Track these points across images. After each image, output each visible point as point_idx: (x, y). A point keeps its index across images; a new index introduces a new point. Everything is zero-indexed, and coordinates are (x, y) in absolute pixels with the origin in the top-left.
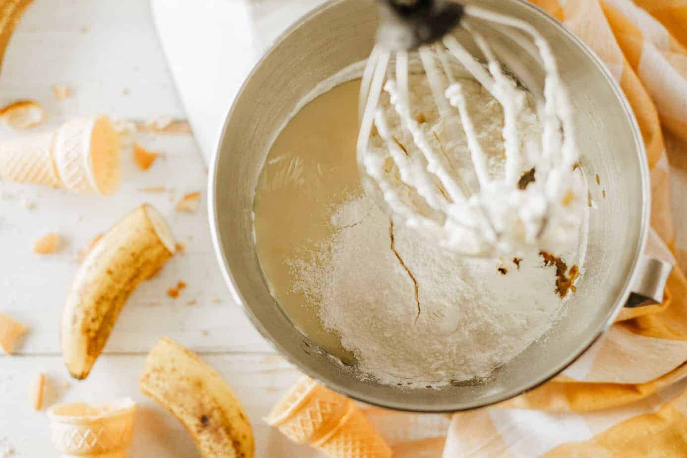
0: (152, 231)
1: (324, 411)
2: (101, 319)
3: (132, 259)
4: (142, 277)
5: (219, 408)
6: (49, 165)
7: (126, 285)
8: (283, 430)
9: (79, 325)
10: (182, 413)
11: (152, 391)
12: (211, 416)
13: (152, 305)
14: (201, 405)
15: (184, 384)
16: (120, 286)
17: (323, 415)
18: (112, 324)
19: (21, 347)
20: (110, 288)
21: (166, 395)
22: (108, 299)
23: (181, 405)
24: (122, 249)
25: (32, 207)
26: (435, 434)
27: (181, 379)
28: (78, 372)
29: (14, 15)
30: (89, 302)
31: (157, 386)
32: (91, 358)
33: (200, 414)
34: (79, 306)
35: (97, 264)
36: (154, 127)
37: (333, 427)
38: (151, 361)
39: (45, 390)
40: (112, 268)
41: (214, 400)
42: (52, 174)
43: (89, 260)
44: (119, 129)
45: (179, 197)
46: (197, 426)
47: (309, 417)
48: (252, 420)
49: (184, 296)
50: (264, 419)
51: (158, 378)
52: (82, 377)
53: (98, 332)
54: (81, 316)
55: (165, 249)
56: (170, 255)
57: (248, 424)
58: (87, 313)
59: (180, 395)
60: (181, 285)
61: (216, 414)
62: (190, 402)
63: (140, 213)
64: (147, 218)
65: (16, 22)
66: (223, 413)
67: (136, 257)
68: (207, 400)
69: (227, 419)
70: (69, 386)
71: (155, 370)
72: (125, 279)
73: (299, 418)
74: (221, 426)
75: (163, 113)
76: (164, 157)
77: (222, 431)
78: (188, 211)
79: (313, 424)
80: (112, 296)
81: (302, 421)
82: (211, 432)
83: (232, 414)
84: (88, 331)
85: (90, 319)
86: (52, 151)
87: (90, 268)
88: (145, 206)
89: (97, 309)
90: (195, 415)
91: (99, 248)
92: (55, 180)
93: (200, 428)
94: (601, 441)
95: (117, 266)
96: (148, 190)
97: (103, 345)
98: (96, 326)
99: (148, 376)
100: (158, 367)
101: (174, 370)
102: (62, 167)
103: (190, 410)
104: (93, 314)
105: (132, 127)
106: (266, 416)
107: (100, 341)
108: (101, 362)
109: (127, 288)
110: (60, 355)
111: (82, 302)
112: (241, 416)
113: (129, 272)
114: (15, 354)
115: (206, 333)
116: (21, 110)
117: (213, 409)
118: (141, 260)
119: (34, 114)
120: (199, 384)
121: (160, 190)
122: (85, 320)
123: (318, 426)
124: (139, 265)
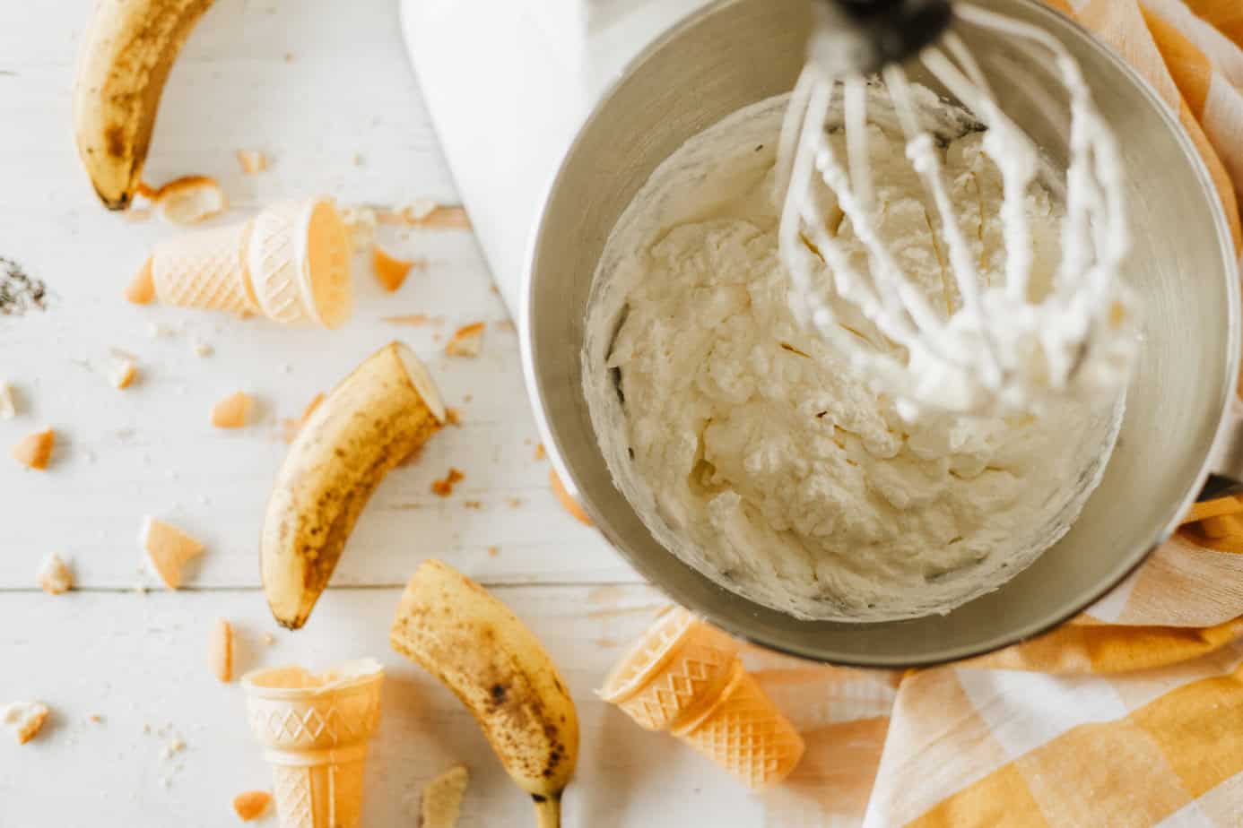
0: (409, 385)
1: (695, 678)
2: (326, 529)
3: (374, 431)
4: (392, 462)
5: (522, 673)
6: (239, 277)
7: (365, 474)
8: (628, 709)
9: (290, 541)
10: (461, 681)
11: (412, 647)
12: (509, 686)
13: (407, 507)
14: (493, 668)
15: (464, 634)
16: (357, 476)
17: (694, 683)
18: (344, 538)
19: (194, 578)
20: (342, 478)
21: (434, 652)
22: (336, 499)
23: (460, 669)
24: (360, 415)
25: (208, 352)
26: (872, 713)
27: (460, 626)
28: (290, 616)
29: (177, 32)
30: (308, 502)
31: (420, 637)
32: (311, 594)
33: (490, 683)
34: (290, 509)
35: (318, 440)
36: (407, 217)
37: (708, 704)
38: (407, 596)
39: (234, 646)
40: (345, 446)
41: (514, 659)
42: (242, 292)
43: (306, 434)
44: (350, 219)
45: (448, 332)
46: (486, 701)
47: (671, 688)
48: (574, 692)
49: (460, 492)
50: (596, 691)
51: (422, 625)
52: (296, 625)
53: (321, 551)
54: (294, 524)
55: (431, 415)
56: (438, 424)
57: (568, 698)
58: (304, 519)
59: (459, 652)
60: (454, 476)
61: (517, 681)
62: (475, 661)
63: (388, 356)
64: (400, 364)
65: (180, 44)
66: (528, 681)
67: (382, 428)
68: (501, 660)
69: (534, 691)
70: (273, 641)
71: (416, 612)
72: (365, 465)
73: (655, 688)
74: (525, 702)
75: (422, 194)
76: (423, 265)
77: (526, 709)
78: (464, 354)
79: (679, 699)
80: (344, 492)
81: (659, 694)
82: (509, 712)
83: (544, 682)
84: (307, 549)
85: (307, 530)
86: (243, 254)
87: (307, 447)
88: (396, 346)
89: (320, 513)
90: (481, 684)
91: (322, 413)
92: (248, 304)
93: (490, 706)
94: (1141, 722)
95: (352, 442)
96: (398, 320)
97: (329, 572)
98: (318, 541)
99: (405, 622)
100: (421, 606)
101: (447, 611)
102: (258, 282)
103: (475, 677)
104: (313, 522)
105: (368, 216)
106: (600, 687)
107: (325, 566)
108: (327, 600)
109: (369, 479)
110: (261, 588)
111: (295, 501)
112: (558, 685)
113: (372, 453)
114: (182, 589)
115: (494, 551)
116: (188, 192)
117: (513, 673)
118: (391, 433)
119: (210, 198)
120: (489, 634)
121: (418, 319)
122: (301, 530)
123: (685, 702)
124: (388, 441)
